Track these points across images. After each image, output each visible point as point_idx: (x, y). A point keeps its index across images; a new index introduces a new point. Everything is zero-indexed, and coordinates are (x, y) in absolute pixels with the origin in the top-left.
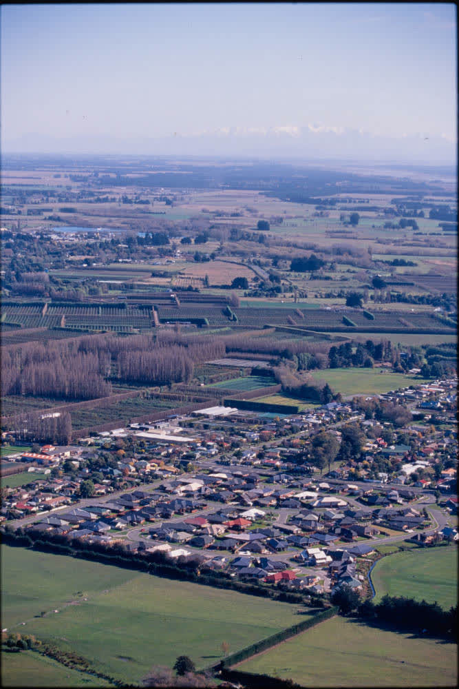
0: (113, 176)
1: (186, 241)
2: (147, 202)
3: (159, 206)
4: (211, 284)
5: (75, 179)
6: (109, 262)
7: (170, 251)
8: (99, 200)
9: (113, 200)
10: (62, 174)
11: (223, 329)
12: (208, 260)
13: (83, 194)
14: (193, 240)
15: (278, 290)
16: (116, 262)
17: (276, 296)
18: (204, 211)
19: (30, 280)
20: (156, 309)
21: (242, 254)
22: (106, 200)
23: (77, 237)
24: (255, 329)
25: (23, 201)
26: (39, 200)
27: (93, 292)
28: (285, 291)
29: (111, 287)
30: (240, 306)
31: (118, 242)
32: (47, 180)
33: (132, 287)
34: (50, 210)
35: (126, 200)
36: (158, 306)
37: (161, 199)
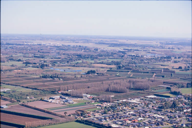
0: (170, 42)
1: (175, 58)
2: (174, 49)
3: (176, 50)
4: (174, 68)
5: (160, 43)
6: (154, 62)
7: (170, 60)
8: (163, 48)
9: (166, 48)
10: (158, 42)
11: (168, 78)
12: (178, 62)
13: (160, 47)
14: (177, 58)
15: (188, 70)
16: (155, 62)
17: (187, 71)
18: (186, 51)
19: (130, 66)
20: (156, 73)
21: (187, 61)
22: (164, 48)
23: (150, 56)
24: (176, 78)
25: (144, 48)
26: (148, 48)
27: (143, 69)
28: (190, 70)
29: (149, 68)
30: (176, 73)
31: (159, 58)
32: (154, 43)
33: (154, 68)
34: (149, 50)
35: (169, 48)
36: (157, 73)
37: (177, 48)
